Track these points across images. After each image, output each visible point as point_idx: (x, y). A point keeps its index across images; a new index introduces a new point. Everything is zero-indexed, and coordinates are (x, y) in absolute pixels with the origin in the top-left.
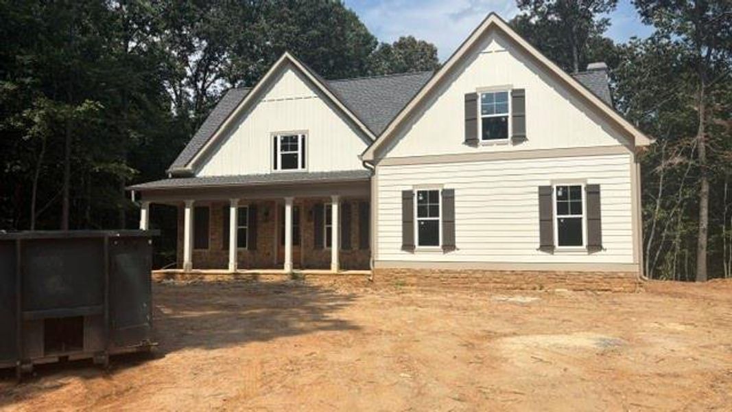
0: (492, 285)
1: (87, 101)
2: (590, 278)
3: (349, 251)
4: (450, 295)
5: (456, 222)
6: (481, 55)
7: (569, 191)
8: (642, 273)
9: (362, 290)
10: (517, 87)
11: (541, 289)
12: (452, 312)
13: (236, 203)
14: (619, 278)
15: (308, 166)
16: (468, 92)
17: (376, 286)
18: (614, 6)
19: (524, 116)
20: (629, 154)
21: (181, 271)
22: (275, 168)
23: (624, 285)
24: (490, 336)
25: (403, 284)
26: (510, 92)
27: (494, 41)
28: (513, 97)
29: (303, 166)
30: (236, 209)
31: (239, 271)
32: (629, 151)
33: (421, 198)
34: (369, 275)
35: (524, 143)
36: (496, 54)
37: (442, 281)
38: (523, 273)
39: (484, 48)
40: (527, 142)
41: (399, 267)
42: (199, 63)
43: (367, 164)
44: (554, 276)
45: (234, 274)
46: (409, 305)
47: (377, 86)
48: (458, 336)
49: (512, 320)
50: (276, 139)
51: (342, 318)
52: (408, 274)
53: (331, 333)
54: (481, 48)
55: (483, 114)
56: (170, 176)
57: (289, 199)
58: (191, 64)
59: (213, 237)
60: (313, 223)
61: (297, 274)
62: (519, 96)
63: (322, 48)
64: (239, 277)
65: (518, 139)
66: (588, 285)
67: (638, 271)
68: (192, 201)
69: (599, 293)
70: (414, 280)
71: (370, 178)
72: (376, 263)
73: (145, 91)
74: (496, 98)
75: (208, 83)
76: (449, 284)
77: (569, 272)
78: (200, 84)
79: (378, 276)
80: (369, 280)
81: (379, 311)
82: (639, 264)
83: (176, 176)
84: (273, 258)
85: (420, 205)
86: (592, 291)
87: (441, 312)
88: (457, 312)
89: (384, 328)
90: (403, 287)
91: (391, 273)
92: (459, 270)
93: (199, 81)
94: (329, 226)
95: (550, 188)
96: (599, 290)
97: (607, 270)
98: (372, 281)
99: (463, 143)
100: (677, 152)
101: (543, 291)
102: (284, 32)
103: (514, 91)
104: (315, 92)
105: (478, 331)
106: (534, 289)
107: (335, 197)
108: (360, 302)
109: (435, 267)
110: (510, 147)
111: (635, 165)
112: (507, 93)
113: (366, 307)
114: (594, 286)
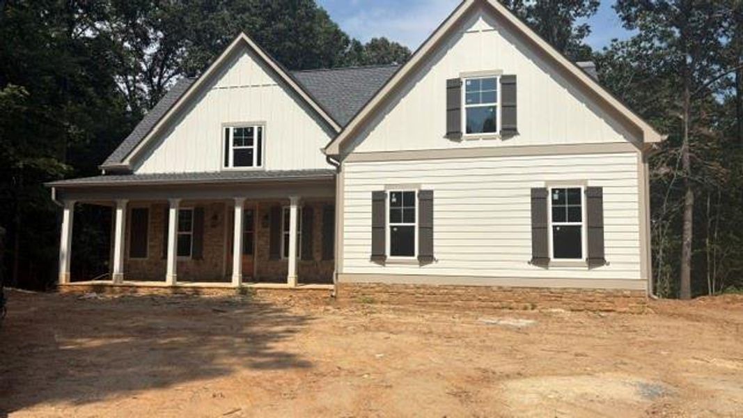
0: (475, 303)
1: (10, 85)
2: (590, 296)
3: (311, 262)
4: (427, 316)
5: (435, 229)
6: (465, 35)
7: (566, 194)
8: (651, 291)
9: (322, 308)
10: (506, 73)
11: (533, 309)
12: (432, 341)
13: (177, 205)
14: (625, 296)
15: (264, 163)
16: (450, 78)
17: (339, 303)
18: (595, 10)
19: (515, 106)
20: (635, 152)
21: (110, 282)
22: (227, 165)
23: (630, 305)
24: (488, 377)
25: (372, 302)
26: (498, 78)
27: (481, 19)
28: (503, 84)
29: (259, 164)
30: (176, 211)
31: (179, 284)
32: (636, 149)
33: (394, 200)
34: (332, 290)
35: (515, 137)
36: (483, 33)
37: (417, 297)
38: (512, 290)
39: (470, 27)
40: (518, 137)
41: (367, 281)
42: (154, 57)
43: (331, 160)
44: (548, 294)
45: (172, 287)
46: (378, 330)
47: (346, 78)
48: (444, 378)
49: (510, 353)
50: (227, 131)
51: (291, 351)
52: (377, 289)
53: (269, 374)
54: (465, 26)
55: (467, 103)
56: (104, 172)
57: (240, 200)
58: (146, 57)
59: (152, 243)
60: (268, 230)
61: (247, 288)
62: (510, 83)
63: (288, 44)
64: (178, 290)
65: (507, 132)
66: (589, 305)
67: (646, 288)
68: (125, 201)
69: (603, 314)
70: (385, 296)
71: (335, 177)
72: (339, 276)
73: (93, 84)
74: (482, 86)
75: (165, 79)
76: (426, 301)
77: (565, 289)
78: (156, 80)
79: (342, 292)
80: (332, 296)
81: (340, 339)
82: (648, 280)
83: (111, 172)
84: (221, 270)
85: (393, 208)
86: (594, 311)
87: (419, 341)
88: (438, 342)
89: (345, 364)
90: (371, 305)
91: (358, 288)
92: (437, 285)
93: (155, 77)
94: (287, 233)
95: (544, 190)
96: (601, 311)
97: (610, 287)
98: (335, 297)
99: (445, 137)
100: (663, 162)
101: (535, 311)
102: (247, 23)
103: (504, 78)
104: (275, 80)
105: (469, 369)
106: (525, 308)
107: (294, 199)
108: (317, 326)
109: (409, 282)
110: (498, 142)
111: (642, 165)
112: (495, 79)
113: (325, 333)
114: (595, 305)
